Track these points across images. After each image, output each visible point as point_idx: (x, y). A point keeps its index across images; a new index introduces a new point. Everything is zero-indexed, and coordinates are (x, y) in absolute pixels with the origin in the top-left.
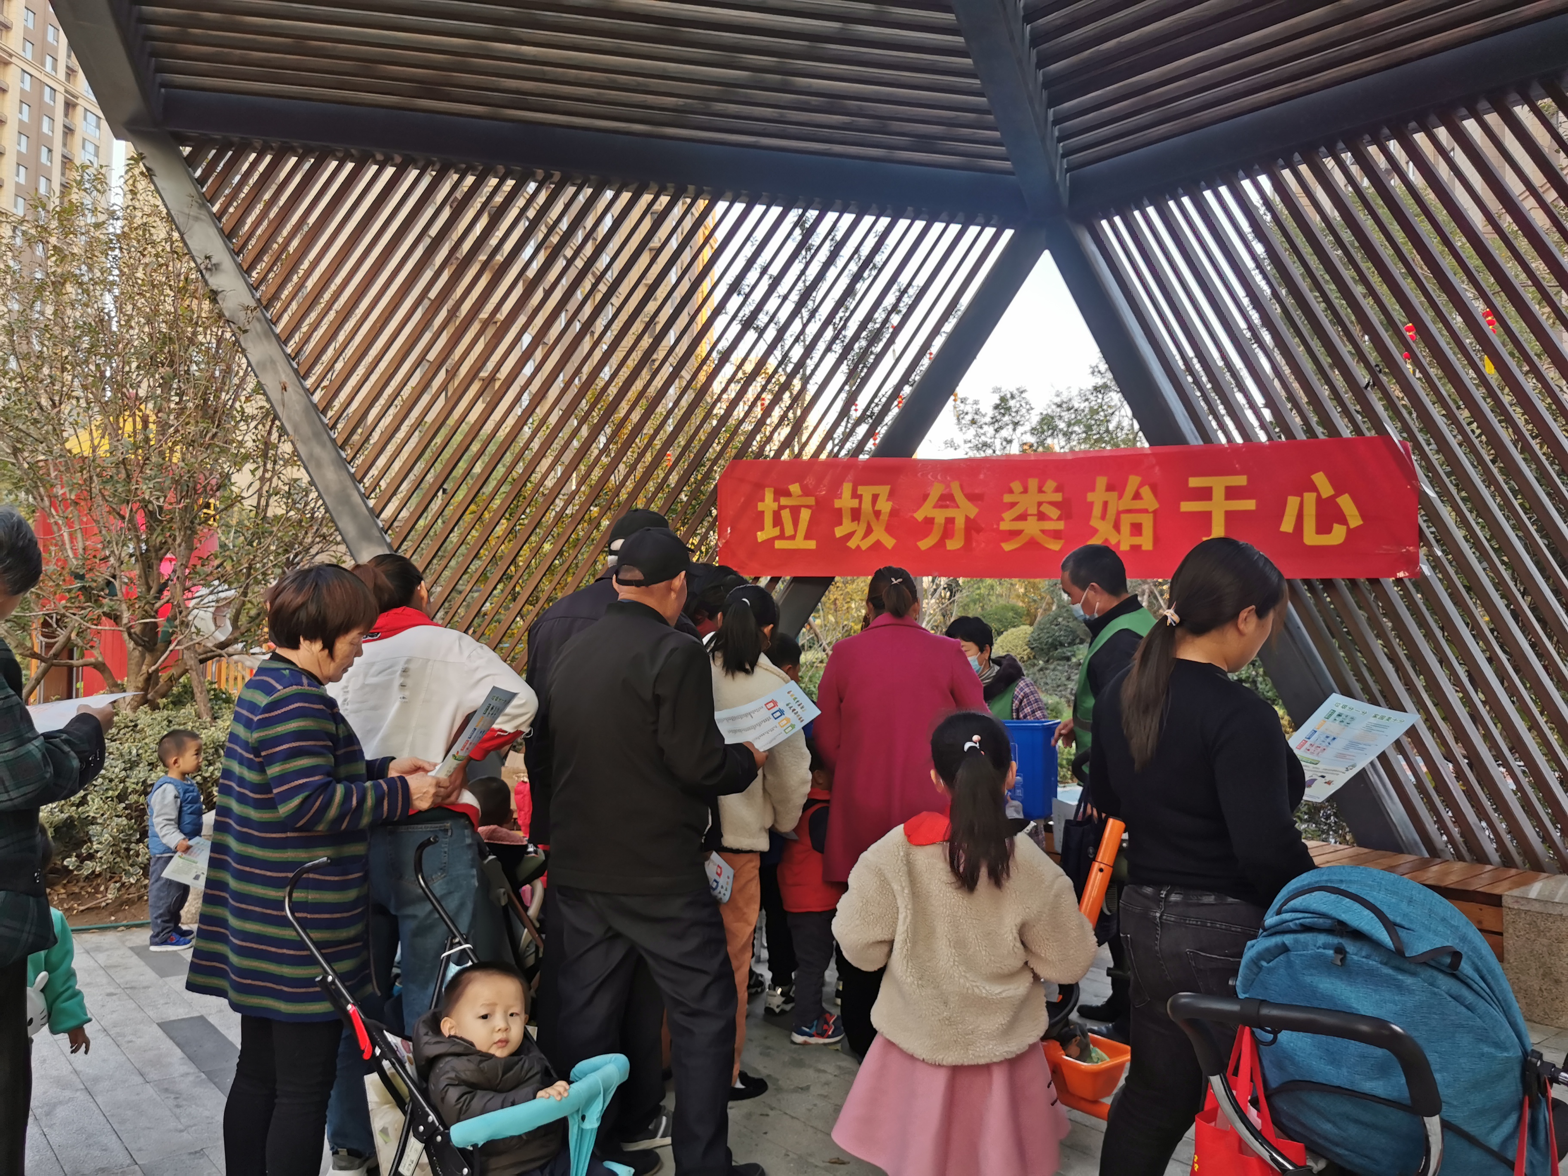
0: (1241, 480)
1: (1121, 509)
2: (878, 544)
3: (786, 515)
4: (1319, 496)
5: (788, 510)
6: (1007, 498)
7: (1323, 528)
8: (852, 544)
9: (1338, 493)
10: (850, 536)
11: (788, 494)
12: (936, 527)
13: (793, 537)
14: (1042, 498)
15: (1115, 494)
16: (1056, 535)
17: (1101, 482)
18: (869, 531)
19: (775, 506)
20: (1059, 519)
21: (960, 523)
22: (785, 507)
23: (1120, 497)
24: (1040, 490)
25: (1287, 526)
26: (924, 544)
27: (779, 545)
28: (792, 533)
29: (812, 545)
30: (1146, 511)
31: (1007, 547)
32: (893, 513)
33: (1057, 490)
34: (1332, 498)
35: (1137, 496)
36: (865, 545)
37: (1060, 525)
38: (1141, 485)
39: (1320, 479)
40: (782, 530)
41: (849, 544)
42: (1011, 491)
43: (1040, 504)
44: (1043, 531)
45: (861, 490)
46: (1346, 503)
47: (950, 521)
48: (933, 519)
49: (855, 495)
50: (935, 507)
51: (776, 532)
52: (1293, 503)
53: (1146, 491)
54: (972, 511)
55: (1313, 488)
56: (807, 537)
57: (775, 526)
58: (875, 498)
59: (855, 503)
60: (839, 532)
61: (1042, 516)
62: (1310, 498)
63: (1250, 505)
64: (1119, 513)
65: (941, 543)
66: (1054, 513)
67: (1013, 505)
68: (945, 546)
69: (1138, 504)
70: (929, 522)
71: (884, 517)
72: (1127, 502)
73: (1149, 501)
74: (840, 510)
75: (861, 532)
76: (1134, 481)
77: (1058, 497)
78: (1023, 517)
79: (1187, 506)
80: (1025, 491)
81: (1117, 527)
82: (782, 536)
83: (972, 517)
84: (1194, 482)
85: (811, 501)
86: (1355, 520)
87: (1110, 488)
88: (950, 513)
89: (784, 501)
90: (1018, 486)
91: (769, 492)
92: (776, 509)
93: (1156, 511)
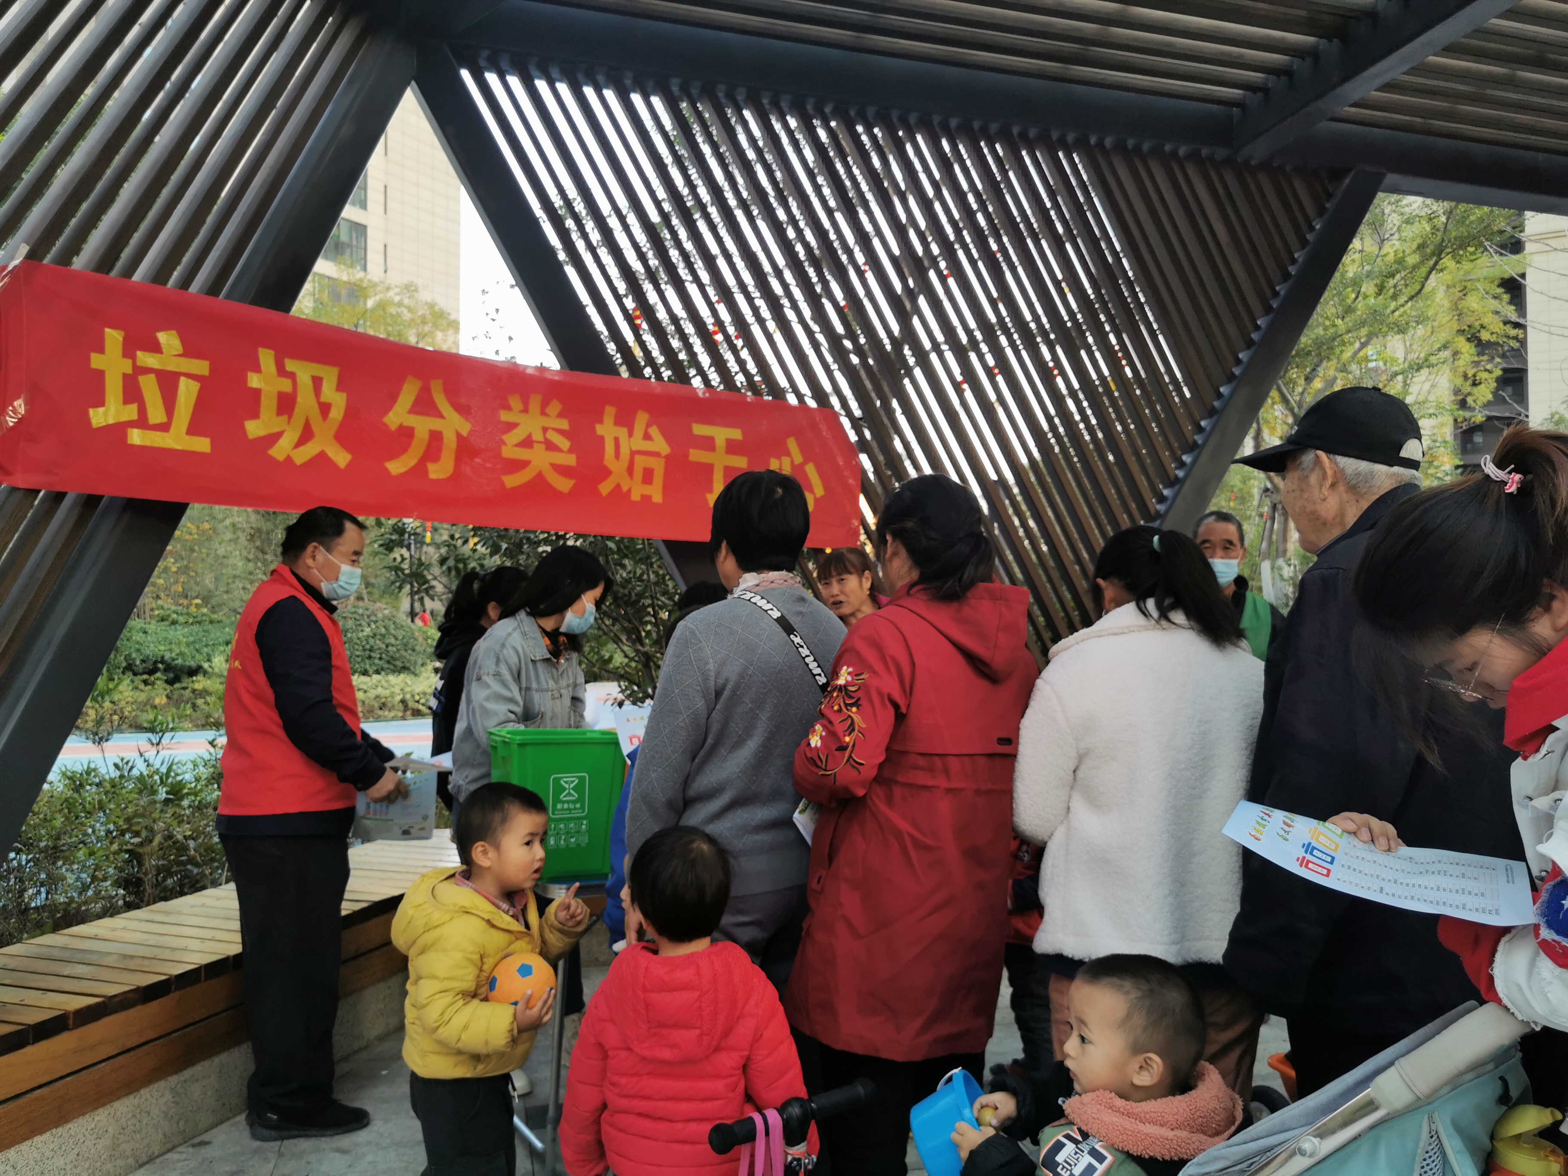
0: (738, 434)
1: (634, 448)
2: (322, 457)
3: (149, 386)
4: (792, 462)
5: (152, 377)
6: (504, 416)
8: (278, 452)
9: (806, 461)
10: (274, 438)
11: (155, 348)
12: (415, 442)
13: (164, 427)
14: (546, 422)
15: (625, 431)
16: (563, 470)
17: (610, 412)
18: (306, 435)
19: (127, 366)
20: (570, 452)
21: (450, 440)
22: (147, 371)
23: (630, 435)
24: (544, 413)
26: (396, 467)
27: (136, 437)
28: (163, 418)
29: (202, 445)
30: (656, 454)
31: (512, 481)
32: (350, 413)
33: (561, 415)
34: (802, 466)
35: (647, 436)
36: (302, 456)
37: (570, 460)
38: (648, 426)
39: (794, 444)
40: (142, 411)
41: (272, 451)
42: (509, 408)
43: (545, 430)
44: (552, 465)
45: (291, 365)
46: (810, 470)
47: (436, 437)
48: (411, 429)
49: (282, 372)
50: (410, 412)
51: (131, 412)
53: (654, 431)
54: (465, 428)
55: (788, 452)
56: (193, 430)
57: (127, 401)
58: (317, 382)
59: (285, 385)
60: (254, 429)
61: (550, 446)
62: (785, 461)
63: (743, 462)
64: (633, 453)
65: (420, 468)
66: (564, 444)
67: (512, 426)
68: (426, 472)
69: (648, 446)
70: (406, 434)
71: (337, 414)
72: (638, 443)
73: (660, 444)
74: (257, 392)
75: (293, 435)
76: (642, 418)
77: (565, 424)
78: (527, 443)
79: (695, 455)
80: (526, 410)
81: (630, 470)
82: (142, 423)
83: (465, 433)
84: (697, 429)
85: (202, 367)
86: (819, 490)
87: (618, 422)
88: (433, 424)
89: (146, 359)
90: (515, 402)
91: (114, 337)
92: (129, 371)
93: (667, 457)
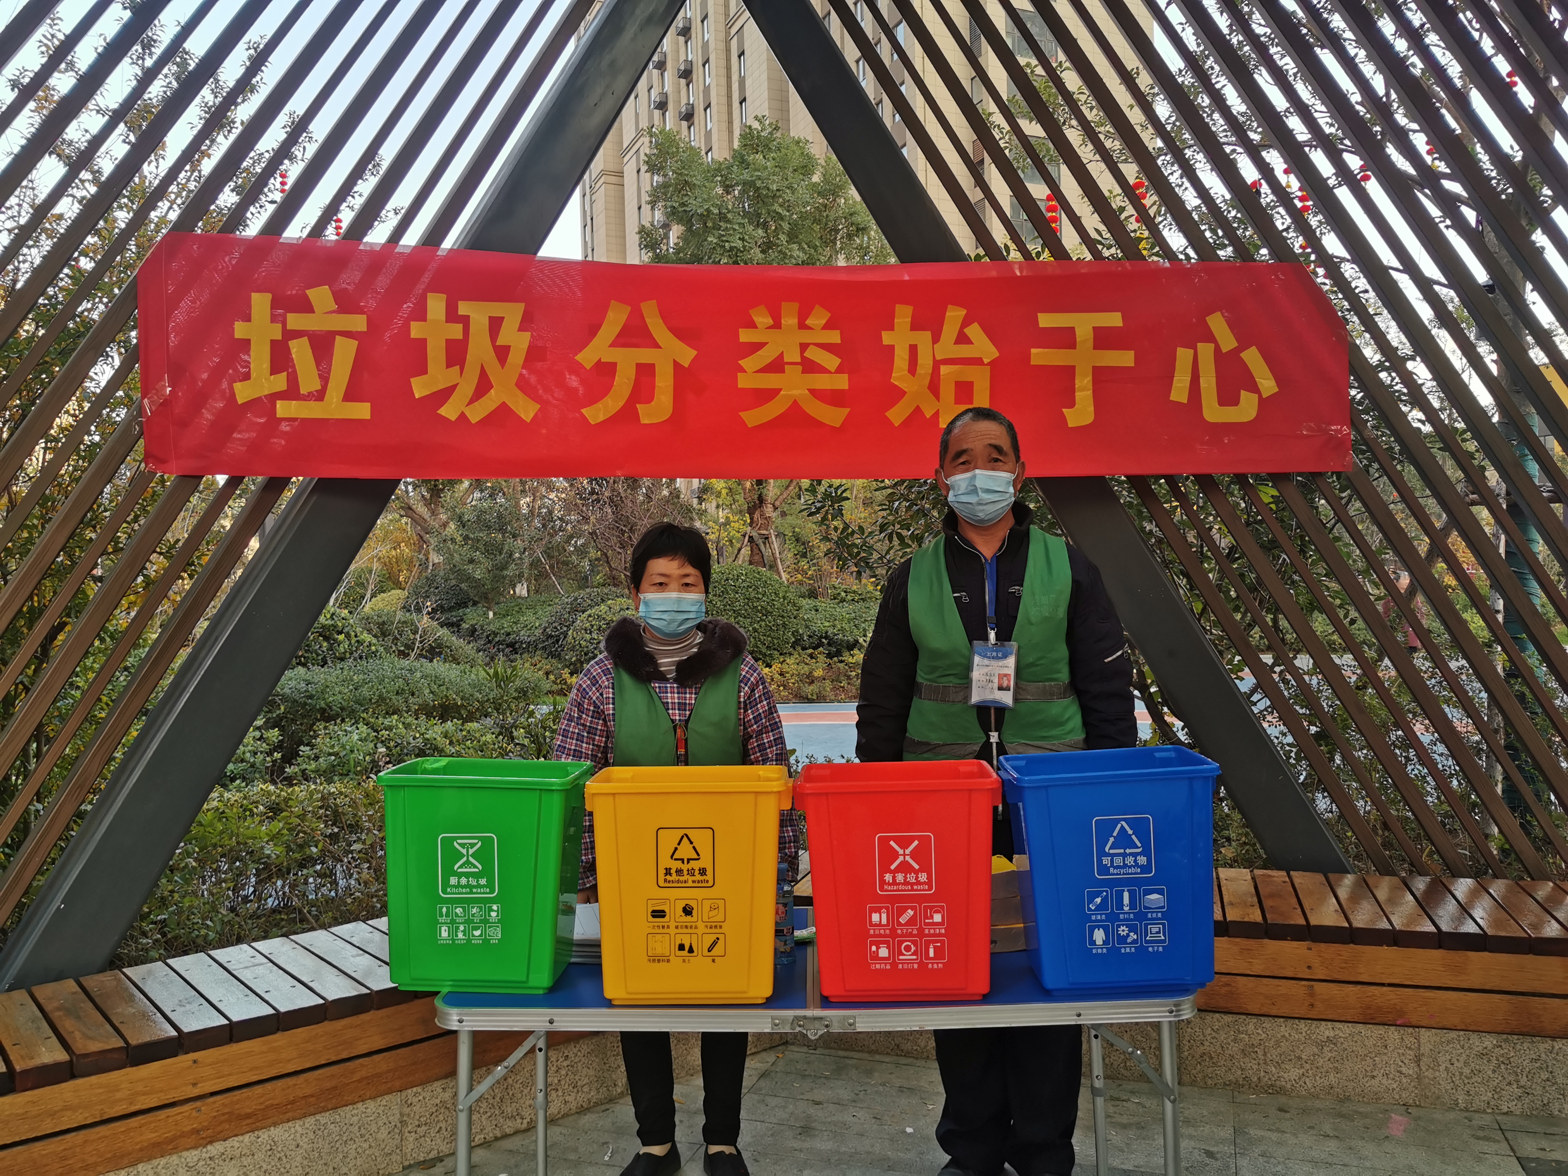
0: (1114, 320)
1: (938, 358)
2: (503, 412)
3: (300, 350)
4: (1217, 349)
5: (305, 340)
6: (745, 336)
7: (1228, 398)
8: (449, 411)
9: (1243, 345)
10: (444, 395)
11: (307, 307)
12: (618, 381)
13: (320, 396)
14: (806, 337)
15: (927, 335)
16: (832, 398)
17: (903, 315)
18: (483, 386)
19: (276, 332)
20: (839, 370)
21: (665, 373)
22: (297, 334)
23: (936, 339)
24: (802, 326)
25: (1179, 392)
26: (596, 414)
27: (283, 409)
28: (317, 385)
29: (362, 411)
30: (978, 361)
31: (753, 417)
32: (534, 354)
33: (828, 326)
34: (1236, 352)
35: (962, 339)
36: (478, 412)
37: (842, 382)
38: (966, 323)
39: (1217, 323)
40: (293, 381)
41: (443, 411)
42: (752, 325)
43: (804, 347)
44: (812, 391)
45: (463, 308)
46: (1252, 357)
47: (646, 371)
48: (614, 365)
49: (452, 315)
50: (615, 344)
51: (280, 382)
52: (1184, 355)
53: (974, 331)
54: (687, 355)
55: (1210, 337)
56: (350, 396)
57: (274, 371)
58: (495, 324)
59: (456, 331)
60: (420, 388)
61: (809, 367)
62: (1206, 350)
63: (1125, 359)
64: (937, 364)
65: (628, 413)
66: (831, 361)
67: (757, 347)
68: (638, 417)
69: (964, 351)
70: (606, 370)
71: (517, 358)
72: (947, 347)
73: (982, 347)
74: (422, 343)
75: (467, 388)
76: (954, 315)
77: (834, 337)
78: (777, 366)
79: (1039, 356)
80: (777, 325)
81: (934, 387)
82: (292, 393)
83: (686, 364)
84: (1046, 320)
85: (359, 322)
86: (1268, 385)
87: (917, 325)
88: (645, 355)
89: (295, 321)
90: (762, 319)
91: (260, 302)
92: (278, 336)
93: (992, 364)
